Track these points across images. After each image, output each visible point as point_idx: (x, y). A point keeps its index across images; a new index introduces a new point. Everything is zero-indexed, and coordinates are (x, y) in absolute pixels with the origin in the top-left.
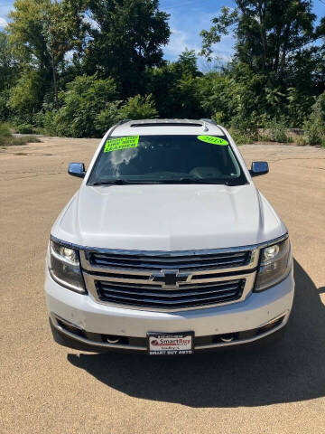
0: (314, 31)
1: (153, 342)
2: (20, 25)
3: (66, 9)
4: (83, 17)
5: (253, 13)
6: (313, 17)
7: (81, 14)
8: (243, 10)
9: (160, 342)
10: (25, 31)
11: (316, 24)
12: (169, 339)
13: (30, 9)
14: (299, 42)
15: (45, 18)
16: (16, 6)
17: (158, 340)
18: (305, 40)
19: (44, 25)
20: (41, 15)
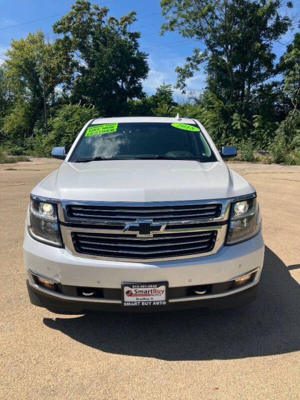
0: (274, 68)
1: (128, 292)
2: (16, 62)
3: (57, 49)
4: (73, 56)
5: (221, 53)
6: (274, 56)
7: (70, 54)
8: (212, 51)
9: (134, 293)
10: (20, 67)
11: (276, 62)
12: (144, 289)
13: (25, 49)
14: (261, 77)
15: (38, 56)
16: (13, 46)
17: (133, 290)
18: (266, 75)
19: (38, 63)
20: (35, 53)
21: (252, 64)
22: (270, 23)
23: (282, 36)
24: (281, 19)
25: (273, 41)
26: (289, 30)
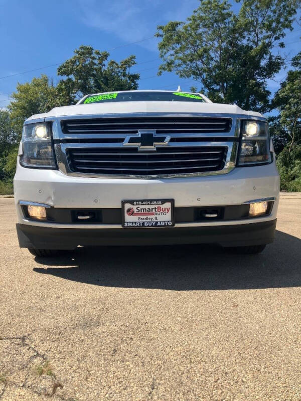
0: (270, 103)
1: (129, 210)
2: (21, 103)
3: (60, 90)
4: (75, 97)
5: (218, 91)
6: (269, 93)
7: (73, 95)
8: (209, 89)
9: (136, 211)
10: (25, 108)
11: (271, 97)
12: (147, 207)
13: (30, 92)
15: (42, 97)
16: (19, 89)
17: (134, 208)
18: (262, 110)
19: (41, 104)
20: (40, 95)
21: (248, 100)
22: (263, 63)
23: (275, 74)
24: (273, 58)
25: (267, 79)
26: (282, 68)
